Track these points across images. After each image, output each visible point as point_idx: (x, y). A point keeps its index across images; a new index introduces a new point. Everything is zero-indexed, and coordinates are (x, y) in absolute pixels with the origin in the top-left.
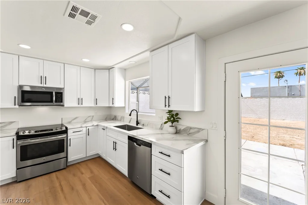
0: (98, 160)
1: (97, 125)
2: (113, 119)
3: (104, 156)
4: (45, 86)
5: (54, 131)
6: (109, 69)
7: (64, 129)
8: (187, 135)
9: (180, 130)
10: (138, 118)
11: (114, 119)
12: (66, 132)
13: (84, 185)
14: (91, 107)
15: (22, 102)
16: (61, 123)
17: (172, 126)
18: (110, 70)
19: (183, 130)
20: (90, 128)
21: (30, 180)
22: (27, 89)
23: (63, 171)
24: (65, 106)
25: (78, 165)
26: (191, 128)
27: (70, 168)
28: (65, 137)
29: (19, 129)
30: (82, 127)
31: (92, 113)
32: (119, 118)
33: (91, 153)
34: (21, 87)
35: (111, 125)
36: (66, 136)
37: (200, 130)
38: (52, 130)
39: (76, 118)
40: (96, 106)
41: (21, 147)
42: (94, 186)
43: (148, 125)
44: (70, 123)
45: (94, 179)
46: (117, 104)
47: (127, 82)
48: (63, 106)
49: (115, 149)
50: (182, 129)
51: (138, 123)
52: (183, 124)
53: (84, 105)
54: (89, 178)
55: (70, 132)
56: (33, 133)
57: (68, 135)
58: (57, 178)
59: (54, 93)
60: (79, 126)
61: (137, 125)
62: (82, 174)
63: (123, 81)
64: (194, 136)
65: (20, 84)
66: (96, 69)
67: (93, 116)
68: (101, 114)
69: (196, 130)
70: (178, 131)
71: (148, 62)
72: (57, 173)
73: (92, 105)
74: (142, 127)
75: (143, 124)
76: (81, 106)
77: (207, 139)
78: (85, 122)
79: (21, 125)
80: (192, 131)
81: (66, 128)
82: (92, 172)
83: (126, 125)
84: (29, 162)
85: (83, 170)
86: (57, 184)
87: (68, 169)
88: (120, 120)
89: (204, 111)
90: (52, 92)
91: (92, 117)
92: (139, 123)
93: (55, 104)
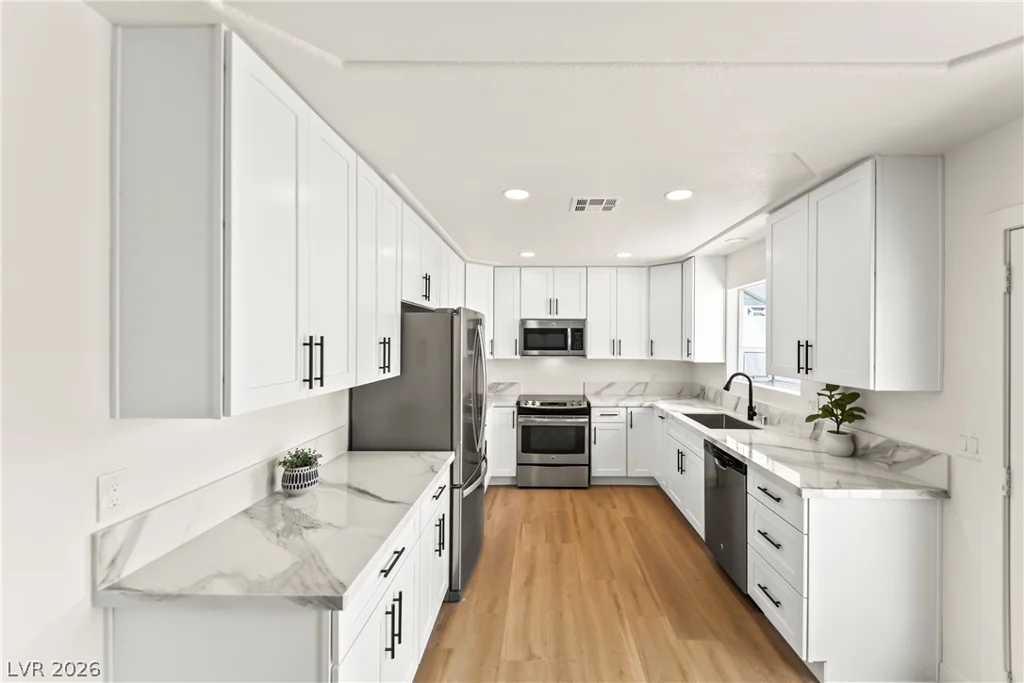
0: (653, 492)
1: (651, 407)
2: (698, 397)
3: (663, 484)
4: (556, 317)
5: (568, 407)
6: (682, 262)
7: (585, 406)
8: (886, 466)
9: (867, 448)
10: (754, 399)
11: (701, 395)
12: (586, 412)
13: (612, 528)
14: (641, 361)
15: (525, 349)
16: (582, 393)
17: (838, 432)
18: (685, 264)
19: (877, 447)
20: (634, 411)
21: (534, 490)
22: (532, 325)
23: (583, 491)
24: (589, 357)
25: (608, 490)
26: (898, 446)
27: (595, 491)
28: (585, 422)
29: (520, 396)
30: (617, 407)
31: (644, 376)
32: (711, 395)
33: (639, 471)
34: (523, 322)
35: (678, 410)
36: (587, 420)
37: (925, 455)
38: (565, 404)
39: (611, 385)
40: (652, 358)
41: (523, 427)
42: (630, 536)
43: (779, 422)
44: (598, 394)
45: (634, 524)
46: (699, 356)
47: (732, 293)
48: (584, 356)
49: (681, 469)
50: (873, 444)
51: (752, 414)
52: (879, 429)
53: (623, 357)
54: (625, 519)
55: (595, 413)
56: (537, 405)
57: (592, 420)
58: (571, 500)
59: (569, 330)
60: (612, 403)
61: (751, 418)
62: (614, 507)
63: (720, 291)
64: (905, 472)
65: (523, 317)
66: (651, 266)
67: (647, 384)
68: (665, 378)
69: (913, 453)
70: (860, 452)
71: (763, 241)
72: (572, 491)
73: (644, 356)
74: (762, 426)
75: (765, 419)
76: (619, 357)
77: (945, 487)
78: (629, 396)
79: (524, 391)
80: (901, 455)
81: (589, 404)
82: (633, 510)
83: (722, 415)
84: (536, 458)
85: (617, 501)
86: (569, 510)
87: (589, 491)
88: (714, 402)
89: (940, 392)
90: (566, 330)
91: (643, 386)
92: (755, 414)
93: (572, 352)
